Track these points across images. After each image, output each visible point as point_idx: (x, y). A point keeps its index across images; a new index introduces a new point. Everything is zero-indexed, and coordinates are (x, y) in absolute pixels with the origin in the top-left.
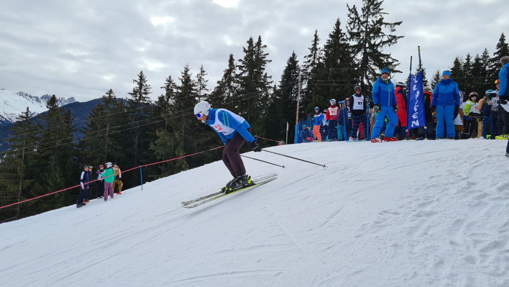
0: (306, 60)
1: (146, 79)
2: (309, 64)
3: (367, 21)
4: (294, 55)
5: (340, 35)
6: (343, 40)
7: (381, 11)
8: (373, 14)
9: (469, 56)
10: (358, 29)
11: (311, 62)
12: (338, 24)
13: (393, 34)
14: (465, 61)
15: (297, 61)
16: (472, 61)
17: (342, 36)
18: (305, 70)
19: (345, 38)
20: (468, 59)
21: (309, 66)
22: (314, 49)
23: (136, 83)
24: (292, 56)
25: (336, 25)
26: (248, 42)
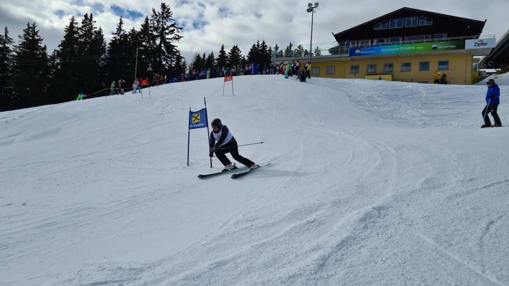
0: (113, 36)
2: (115, 39)
3: (163, 22)
5: (149, 27)
6: (151, 31)
7: (170, 18)
8: (165, 18)
9: (204, 54)
10: (158, 25)
12: (147, 19)
13: (178, 34)
14: (202, 57)
15: (103, 35)
16: (207, 57)
18: (111, 43)
20: (204, 56)
22: (120, 29)
26: (85, 16)
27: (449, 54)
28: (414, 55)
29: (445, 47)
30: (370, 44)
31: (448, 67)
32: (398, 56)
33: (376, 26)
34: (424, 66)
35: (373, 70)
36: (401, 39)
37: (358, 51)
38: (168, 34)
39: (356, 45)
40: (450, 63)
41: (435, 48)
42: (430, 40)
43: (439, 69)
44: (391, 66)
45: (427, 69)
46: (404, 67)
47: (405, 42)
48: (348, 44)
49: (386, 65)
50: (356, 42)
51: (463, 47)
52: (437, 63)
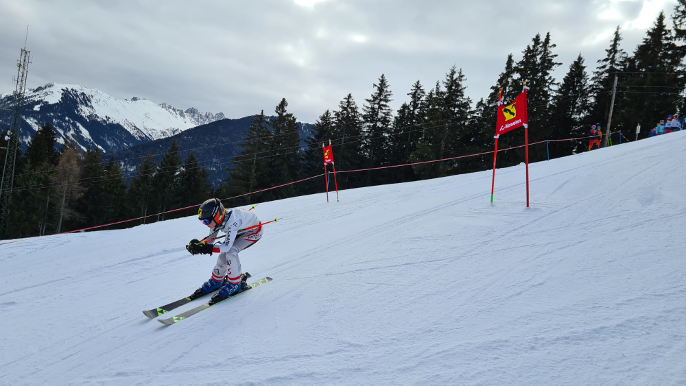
0: (600, 65)
1: (387, 84)
2: (603, 70)
4: (580, 59)
5: (664, 32)
6: (667, 39)
11: (607, 68)
12: (661, 18)
15: (585, 67)
17: (666, 34)
18: (596, 78)
19: (668, 36)
21: (603, 73)
22: (613, 50)
23: (376, 88)
24: (577, 60)
25: (658, 19)
26: (534, 39)
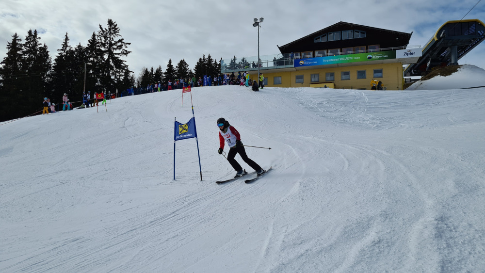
0: (59, 52)
2: (61, 55)
3: (110, 38)
4: (45, 46)
5: (96, 43)
6: (98, 46)
7: (117, 33)
8: (112, 34)
10: (105, 41)
13: (126, 49)
15: (48, 52)
18: (58, 59)
22: (65, 45)
25: (93, 36)
27: (382, 63)
28: (352, 65)
29: (379, 57)
30: (312, 56)
31: (382, 75)
32: (338, 66)
33: (316, 39)
34: (362, 74)
35: (316, 79)
36: (339, 50)
37: (301, 62)
38: (116, 49)
39: (299, 57)
40: (384, 71)
41: (370, 58)
42: (365, 50)
43: (375, 77)
44: (332, 75)
45: (364, 77)
46: (344, 76)
47: (343, 52)
48: (292, 56)
49: (327, 74)
50: (299, 54)
51: (394, 57)
52: (372, 72)
